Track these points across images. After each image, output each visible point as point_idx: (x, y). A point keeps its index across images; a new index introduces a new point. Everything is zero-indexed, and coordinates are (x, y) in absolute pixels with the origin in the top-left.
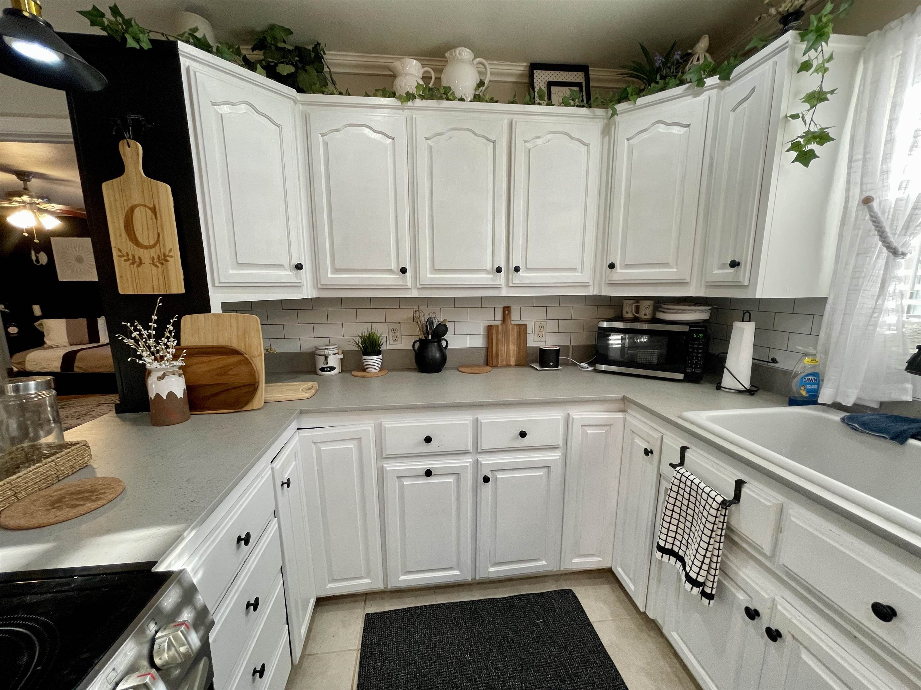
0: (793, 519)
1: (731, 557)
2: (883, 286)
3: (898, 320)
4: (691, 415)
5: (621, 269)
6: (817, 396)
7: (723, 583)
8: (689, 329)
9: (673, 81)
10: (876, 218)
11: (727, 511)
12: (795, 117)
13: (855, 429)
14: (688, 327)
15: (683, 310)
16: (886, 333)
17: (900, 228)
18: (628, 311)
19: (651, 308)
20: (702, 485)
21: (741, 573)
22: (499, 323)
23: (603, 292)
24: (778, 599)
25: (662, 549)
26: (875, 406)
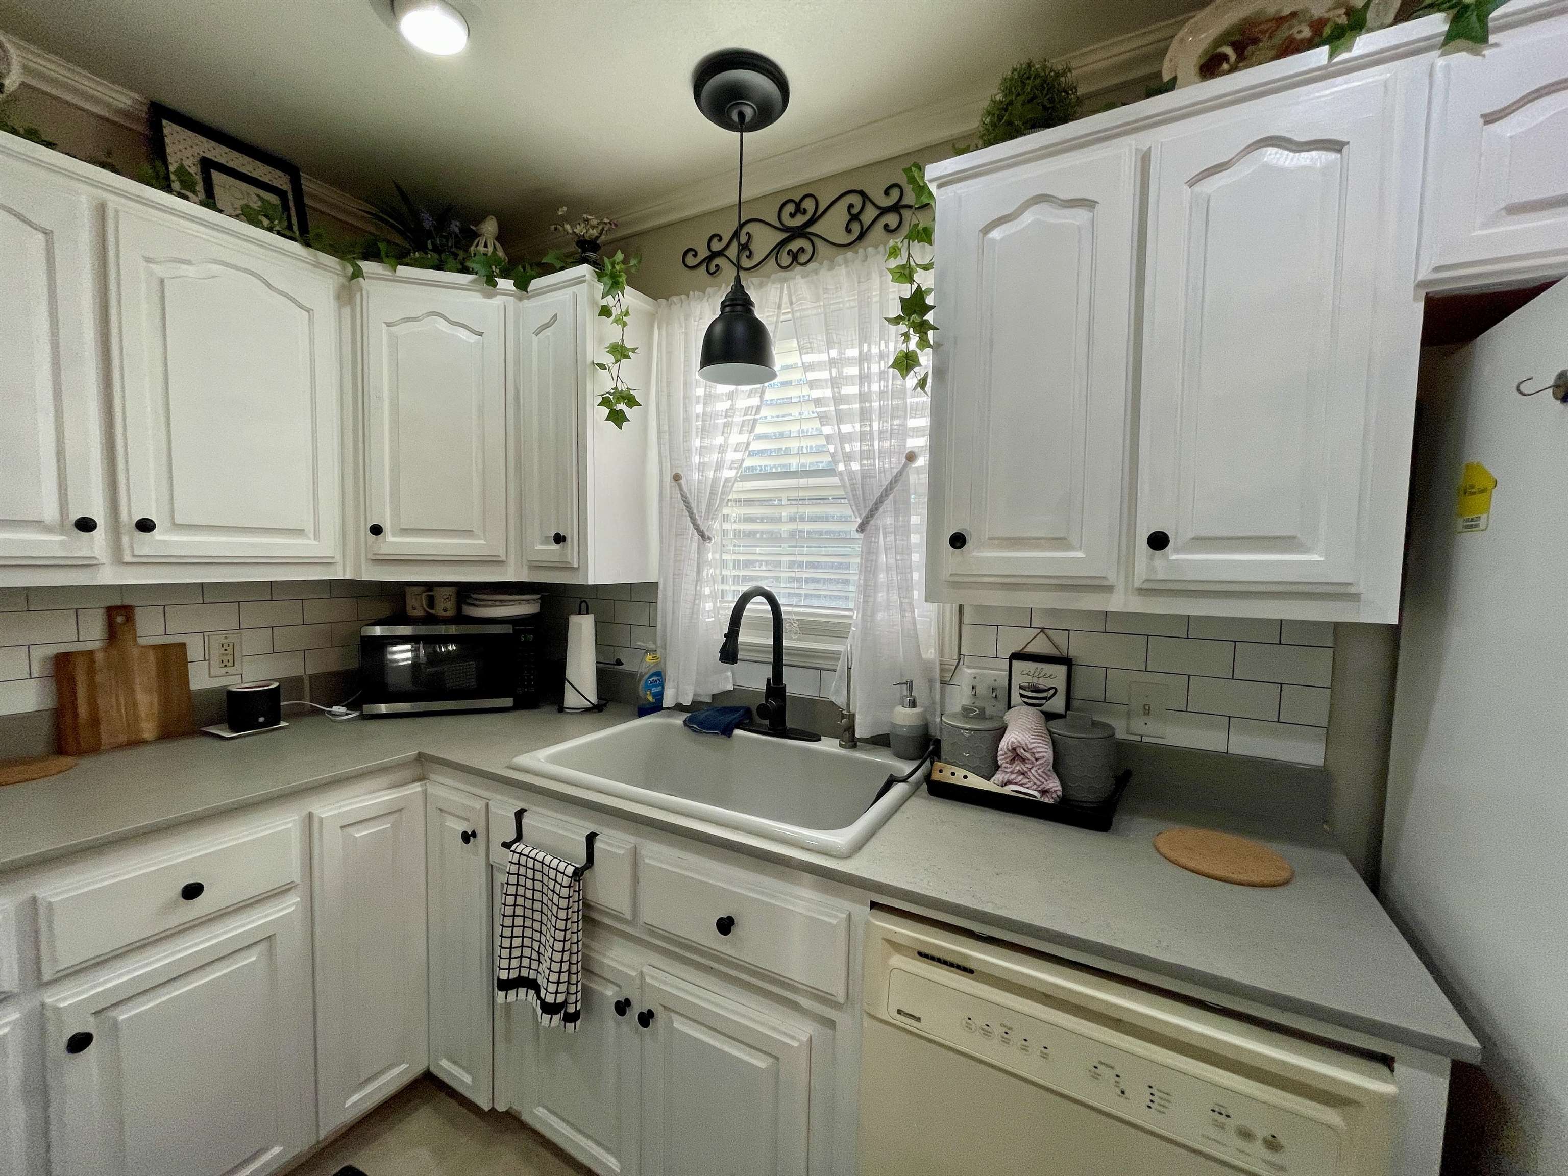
0: (647, 861)
1: (593, 944)
2: (699, 572)
3: (714, 607)
4: (524, 760)
5: (394, 535)
6: (661, 700)
7: (588, 987)
8: (514, 630)
9: (451, 262)
10: (686, 498)
11: (581, 882)
12: (602, 366)
13: (695, 731)
14: (511, 626)
15: (500, 601)
16: (707, 620)
17: (704, 511)
18: (416, 605)
19: (453, 599)
20: (548, 859)
21: (606, 961)
22: (95, 645)
23: (364, 575)
24: (646, 970)
25: (505, 985)
26: (709, 700)
